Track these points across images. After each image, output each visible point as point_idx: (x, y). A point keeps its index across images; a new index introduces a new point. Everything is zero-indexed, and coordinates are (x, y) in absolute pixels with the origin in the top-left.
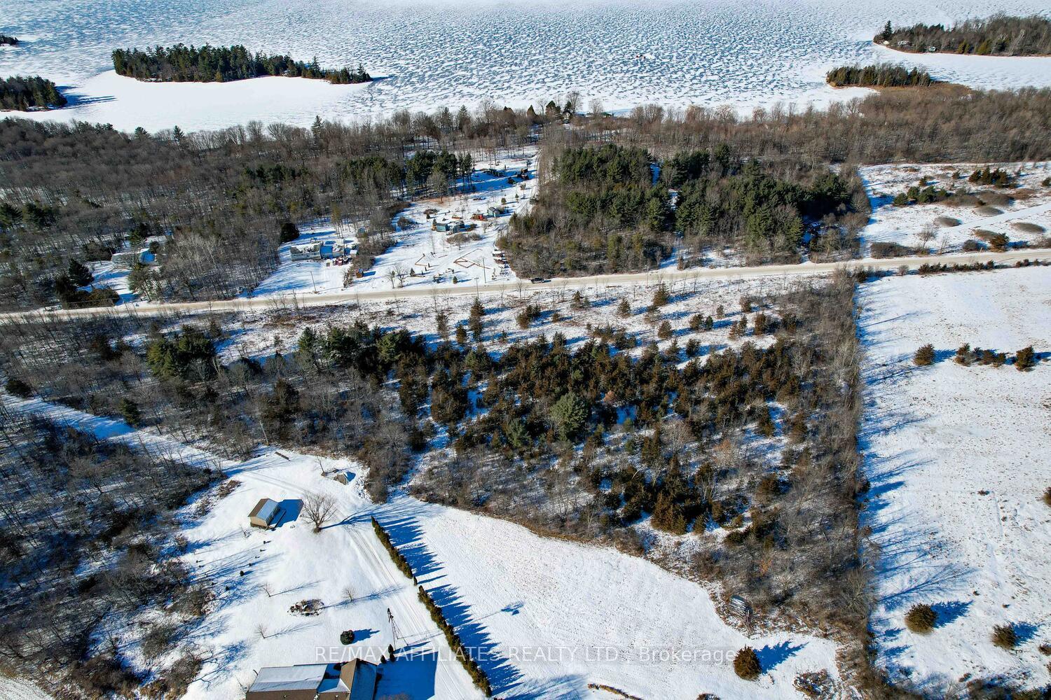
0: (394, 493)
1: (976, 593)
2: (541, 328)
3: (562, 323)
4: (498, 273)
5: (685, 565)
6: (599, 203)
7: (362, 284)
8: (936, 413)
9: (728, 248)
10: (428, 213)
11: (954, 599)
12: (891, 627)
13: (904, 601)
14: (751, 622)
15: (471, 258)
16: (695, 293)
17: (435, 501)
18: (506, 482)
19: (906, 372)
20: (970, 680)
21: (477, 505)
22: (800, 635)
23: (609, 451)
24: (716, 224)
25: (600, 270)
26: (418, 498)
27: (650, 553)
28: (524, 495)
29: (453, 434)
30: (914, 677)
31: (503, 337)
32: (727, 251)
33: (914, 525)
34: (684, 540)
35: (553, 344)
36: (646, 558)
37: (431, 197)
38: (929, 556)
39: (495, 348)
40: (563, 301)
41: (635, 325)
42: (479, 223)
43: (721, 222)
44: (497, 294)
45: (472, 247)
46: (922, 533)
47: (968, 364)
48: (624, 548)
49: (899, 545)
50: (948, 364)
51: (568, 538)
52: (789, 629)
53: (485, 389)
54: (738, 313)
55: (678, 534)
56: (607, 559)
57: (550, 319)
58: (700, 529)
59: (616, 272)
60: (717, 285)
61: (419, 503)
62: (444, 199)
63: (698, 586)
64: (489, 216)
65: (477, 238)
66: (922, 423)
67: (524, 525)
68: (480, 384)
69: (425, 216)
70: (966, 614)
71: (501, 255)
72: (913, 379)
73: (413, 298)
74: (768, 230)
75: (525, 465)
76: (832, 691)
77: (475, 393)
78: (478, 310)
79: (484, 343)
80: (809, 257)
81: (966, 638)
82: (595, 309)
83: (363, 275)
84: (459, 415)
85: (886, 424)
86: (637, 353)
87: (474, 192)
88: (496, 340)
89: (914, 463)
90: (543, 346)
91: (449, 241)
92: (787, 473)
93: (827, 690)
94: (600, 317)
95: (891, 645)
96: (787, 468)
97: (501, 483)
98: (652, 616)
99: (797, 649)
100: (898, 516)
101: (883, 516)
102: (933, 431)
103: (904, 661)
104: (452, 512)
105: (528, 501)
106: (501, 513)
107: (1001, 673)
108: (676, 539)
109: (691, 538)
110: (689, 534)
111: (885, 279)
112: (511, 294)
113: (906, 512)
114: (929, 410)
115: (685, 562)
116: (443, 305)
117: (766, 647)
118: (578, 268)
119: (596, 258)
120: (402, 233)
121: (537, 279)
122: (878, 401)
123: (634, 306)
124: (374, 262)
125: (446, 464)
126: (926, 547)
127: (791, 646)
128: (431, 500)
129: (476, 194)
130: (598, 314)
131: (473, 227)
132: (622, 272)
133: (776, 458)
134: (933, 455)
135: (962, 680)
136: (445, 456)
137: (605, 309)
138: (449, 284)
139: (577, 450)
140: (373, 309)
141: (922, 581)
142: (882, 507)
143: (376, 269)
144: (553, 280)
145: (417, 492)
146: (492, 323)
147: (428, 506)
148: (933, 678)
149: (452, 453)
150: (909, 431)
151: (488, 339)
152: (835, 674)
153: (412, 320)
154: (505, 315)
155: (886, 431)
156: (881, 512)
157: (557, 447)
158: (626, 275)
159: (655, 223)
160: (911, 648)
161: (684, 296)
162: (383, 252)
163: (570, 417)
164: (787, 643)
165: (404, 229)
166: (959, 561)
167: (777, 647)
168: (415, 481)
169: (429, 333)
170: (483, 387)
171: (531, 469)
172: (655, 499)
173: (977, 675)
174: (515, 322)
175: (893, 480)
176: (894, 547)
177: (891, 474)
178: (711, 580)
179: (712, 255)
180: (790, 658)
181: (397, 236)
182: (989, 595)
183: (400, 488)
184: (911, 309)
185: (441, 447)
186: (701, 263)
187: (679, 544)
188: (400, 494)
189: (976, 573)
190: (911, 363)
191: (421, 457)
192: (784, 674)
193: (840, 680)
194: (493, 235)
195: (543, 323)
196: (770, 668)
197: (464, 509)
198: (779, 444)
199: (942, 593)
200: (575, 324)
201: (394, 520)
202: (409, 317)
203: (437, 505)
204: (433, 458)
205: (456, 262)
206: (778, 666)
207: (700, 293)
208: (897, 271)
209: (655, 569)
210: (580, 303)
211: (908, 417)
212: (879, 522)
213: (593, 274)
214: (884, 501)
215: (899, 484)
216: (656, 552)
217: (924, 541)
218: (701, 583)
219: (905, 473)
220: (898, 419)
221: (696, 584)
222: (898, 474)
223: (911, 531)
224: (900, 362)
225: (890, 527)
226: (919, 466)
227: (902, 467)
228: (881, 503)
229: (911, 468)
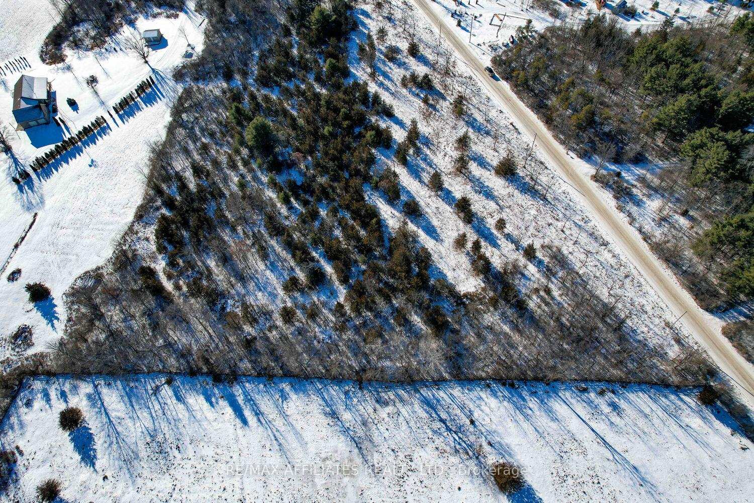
1: (105, 478)
2: (409, 96)
3: (425, 107)
4: (493, 44)
5: (127, 246)
8: (386, 483)
9: (690, 218)
11: (99, 455)
12: (70, 396)
13: (97, 410)
14: (77, 295)
16: (545, 199)
20: (17, 454)
21: (178, 122)
22: (64, 328)
26: (183, 93)
27: (138, 223)
30: (23, 410)
33: (189, 431)
34: (151, 242)
36: (133, 222)
38: (148, 439)
44: (454, 54)
48: (143, 208)
49: (160, 412)
52: (69, 320)
56: (132, 200)
57: (428, 97)
58: (161, 249)
60: (576, 218)
61: (178, 95)
66: (358, 460)
70: (83, 465)
72: (455, 461)
73: (420, 12)
76: (17, 350)
81: (58, 459)
82: (462, 123)
89: (282, 441)
93: (19, 346)
94: (447, 130)
95: (53, 394)
97: (201, 128)
98: (84, 235)
99: (53, 326)
101: (196, 401)
103: (38, 403)
107: (21, 482)
108: (152, 237)
109: (153, 246)
112: (458, 62)
113: (205, 423)
117: (56, 306)
126: (160, 438)
127: (55, 322)
128: (180, 100)
135: (17, 448)
141: (120, 429)
142: (208, 399)
144: (502, 82)
145: (188, 92)
146: (402, 65)
148: (22, 425)
150: (341, 445)
152: (31, 352)
153: (386, 22)
156: (201, 399)
160: (49, 411)
161: (530, 190)
164: (58, 319)
166: (144, 467)
167: (55, 312)
173: (21, 461)
175: (248, 413)
176: (157, 407)
177: (258, 413)
179: (656, 204)
180: (46, 322)
182: (104, 491)
183: (190, 82)
186: (625, 196)
187: (148, 240)
188: (185, 85)
189: (130, 483)
190: (492, 459)
192: (34, 318)
193: (26, 355)
195: (417, 95)
196: (37, 309)
199: (106, 445)
200: (427, 115)
202: (390, 19)
205: (496, 15)
206: (39, 314)
207: (548, 204)
211: (366, 444)
212: (188, 396)
214: (217, 403)
215: (245, 422)
216: (139, 227)
217: (167, 436)
218: (111, 258)
219: (261, 429)
220: (360, 432)
221: (111, 255)
222: (259, 420)
223: (180, 426)
224: (490, 444)
225: (182, 405)
226: (278, 447)
227: (272, 426)
228: (213, 400)
229: (273, 438)
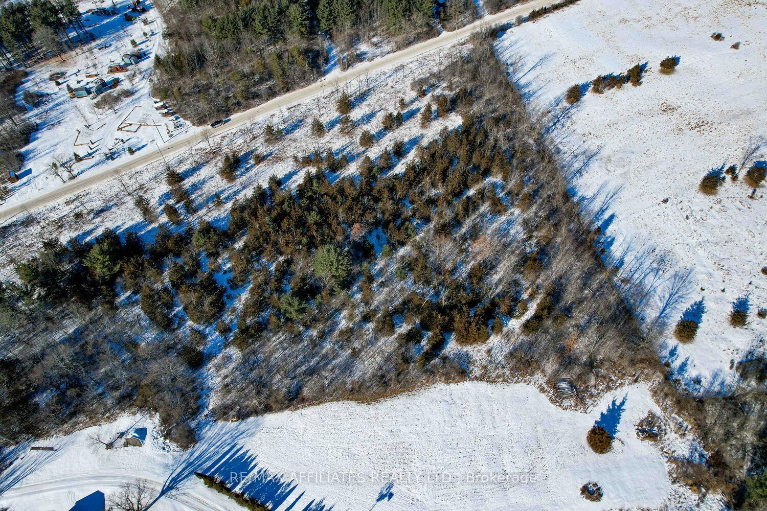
0: (200, 426)
1: (702, 289)
2: (248, 175)
3: (265, 162)
4: (171, 128)
5: (505, 370)
6: (240, 23)
7: (24, 189)
8: (603, 142)
9: (374, 36)
10: (56, 78)
11: (693, 302)
12: (670, 348)
13: (665, 319)
14: (581, 398)
15: (134, 119)
16: (369, 90)
17: (248, 415)
18: (306, 360)
19: (566, 112)
20: (735, 365)
21: (291, 400)
22: (619, 389)
23: (382, 285)
24: (357, 16)
25: (272, 94)
26: (226, 420)
27: (471, 372)
28: (330, 367)
29: (226, 331)
30: (705, 383)
31: (217, 199)
32: (375, 40)
33: (638, 250)
34: (491, 345)
35: (270, 188)
36: (471, 379)
37: (46, 58)
38: (661, 272)
39: (215, 214)
40: (254, 138)
41: (335, 142)
42: (120, 75)
43: (361, 13)
44: (182, 152)
45: (128, 105)
46: (646, 253)
47: (601, 92)
48: (448, 379)
49: (639, 272)
50: (589, 96)
51: (395, 393)
52: (609, 388)
53: (229, 265)
54: (415, 100)
55: (483, 342)
56: (439, 398)
57: (252, 162)
58: (498, 329)
59: (288, 90)
60: (383, 77)
61: (231, 425)
62: (64, 56)
63: (524, 385)
64: (127, 65)
65: (128, 93)
66: (599, 156)
67: (348, 399)
68: (220, 261)
69: (53, 83)
70: (705, 310)
71: (164, 107)
72: (574, 117)
73: (94, 187)
74: (405, 11)
75: (314, 333)
76: (663, 427)
77: (221, 274)
78: (175, 178)
79: (200, 213)
80: (443, 27)
81: (716, 330)
82: (289, 136)
83: (18, 178)
84: (219, 307)
85: (577, 166)
86: (353, 169)
87: (94, 40)
88: (211, 205)
89: (611, 194)
90: (262, 196)
91: (97, 105)
92: (533, 242)
93: (659, 427)
94: (298, 144)
95: (676, 364)
96: (530, 237)
97: (302, 363)
98: (506, 434)
99: (623, 403)
100: (625, 246)
101: (616, 251)
102: (609, 159)
103: (691, 373)
104: (271, 419)
105: (337, 372)
106: (319, 398)
107: (748, 348)
108: (484, 348)
109: (495, 340)
110: (492, 338)
111: (509, 31)
112: (198, 147)
113: (628, 240)
114: (598, 142)
115: (503, 367)
116: (133, 184)
117: (602, 414)
118: (251, 98)
119: (261, 80)
120: (36, 111)
121: (217, 123)
122: (560, 146)
123: (324, 120)
124: (22, 158)
125: (237, 368)
126: (655, 265)
127: (618, 403)
128: (242, 416)
129: (98, 42)
130: (295, 140)
131: (116, 82)
132: (294, 90)
133: (517, 231)
134: (620, 181)
135: (731, 367)
136: (229, 358)
137: (298, 133)
138: (126, 158)
139: (353, 295)
140: (54, 216)
141: (667, 296)
142: (611, 243)
143: (29, 165)
144: (232, 117)
145: (223, 412)
146: (195, 187)
147: (243, 424)
148: (715, 376)
149: (234, 352)
150: (594, 165)
151: (200, 207)
152: (658, 411)
153: (107, 213)
154: (204, 173)
155: (580, 172)
156: (613, 248)
157: (335, 302)
158: (298, 91)
159: (303, 30)
160: (691, 359)
161: (362, 97)
162: (27, 142)
163: (337, 269)
164: (614, 402)
165: (37, 105)
166: (679, 267)
167: (609, 410)
168: (214, 401)
169: (134, 222)
170: (226, 262)
171: (323, 336)
172: (452, 320)
173: (738, 359)
174: (218, 177)
175: (606, 216)
176: (636, 276)
177: (602, 211)
178: (532, 374)
179: (363, 47)
180: (623, 414)
181: (32, 116)
182: (710, 286)
183: (202, 417)
184: (541, 54)
185: (220, 351)
186: (360, 58)
187: (489, 351)
188: (206, 424)
189: (693, 272)
190: (565, 104)
191: (204, 370)
192: (626, 430)
193: (663, 414)
194: (144, 86)
195: (247, 170)
196: (615, 433)
197: (282, 409)
198: (513, 218)
199: (683, 300)
200: (279, 159)
201: (216, 457)
202: (102, 211)
203: (251, 419)
204: (218, 368)
205: (119, 129)
206: (619, 427)
207: (373, 89)
208: (514, 21)
209: (483, 386)
210: (273, 135)
211: (588, 154)
212: (616, 258)
213: (268, 100)
214: (610, 237)
215: (612, 217)
216: (476, 369)
217: (651, 261)
218: (525, 381)
219: (610, 206)
220: (582, 158)
221: (522, 384)
222: (606, 209)
223: (639, 255)
224: (557, 105)
225: (625, 259)
226: (616, 195)
227: (606, 201)
228: (609, 240)
229: (612, 199)
